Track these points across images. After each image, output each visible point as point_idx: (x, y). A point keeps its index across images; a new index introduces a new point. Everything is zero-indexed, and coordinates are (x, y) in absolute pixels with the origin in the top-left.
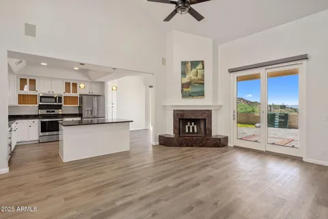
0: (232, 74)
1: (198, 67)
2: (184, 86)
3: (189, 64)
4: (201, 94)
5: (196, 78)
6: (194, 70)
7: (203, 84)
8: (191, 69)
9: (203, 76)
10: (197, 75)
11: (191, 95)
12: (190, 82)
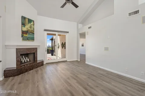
0: (45, 31)
1: (31, 23)
2: (23, 32)
3: (27, 20)
4: (33, 39)
5: (30, 29)
6: (29, 25)
7: (34, 33)
8: (28, 24)
9: (34, 29)
10: (31, 28)
11: (28, 39)
12: (28, 31)
